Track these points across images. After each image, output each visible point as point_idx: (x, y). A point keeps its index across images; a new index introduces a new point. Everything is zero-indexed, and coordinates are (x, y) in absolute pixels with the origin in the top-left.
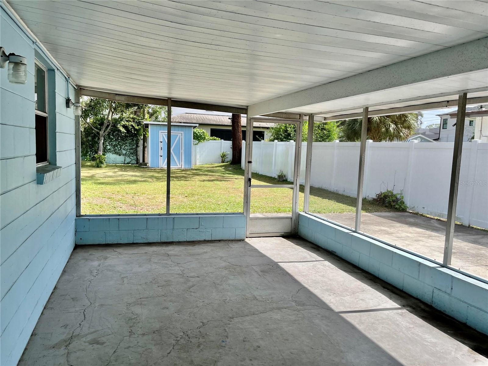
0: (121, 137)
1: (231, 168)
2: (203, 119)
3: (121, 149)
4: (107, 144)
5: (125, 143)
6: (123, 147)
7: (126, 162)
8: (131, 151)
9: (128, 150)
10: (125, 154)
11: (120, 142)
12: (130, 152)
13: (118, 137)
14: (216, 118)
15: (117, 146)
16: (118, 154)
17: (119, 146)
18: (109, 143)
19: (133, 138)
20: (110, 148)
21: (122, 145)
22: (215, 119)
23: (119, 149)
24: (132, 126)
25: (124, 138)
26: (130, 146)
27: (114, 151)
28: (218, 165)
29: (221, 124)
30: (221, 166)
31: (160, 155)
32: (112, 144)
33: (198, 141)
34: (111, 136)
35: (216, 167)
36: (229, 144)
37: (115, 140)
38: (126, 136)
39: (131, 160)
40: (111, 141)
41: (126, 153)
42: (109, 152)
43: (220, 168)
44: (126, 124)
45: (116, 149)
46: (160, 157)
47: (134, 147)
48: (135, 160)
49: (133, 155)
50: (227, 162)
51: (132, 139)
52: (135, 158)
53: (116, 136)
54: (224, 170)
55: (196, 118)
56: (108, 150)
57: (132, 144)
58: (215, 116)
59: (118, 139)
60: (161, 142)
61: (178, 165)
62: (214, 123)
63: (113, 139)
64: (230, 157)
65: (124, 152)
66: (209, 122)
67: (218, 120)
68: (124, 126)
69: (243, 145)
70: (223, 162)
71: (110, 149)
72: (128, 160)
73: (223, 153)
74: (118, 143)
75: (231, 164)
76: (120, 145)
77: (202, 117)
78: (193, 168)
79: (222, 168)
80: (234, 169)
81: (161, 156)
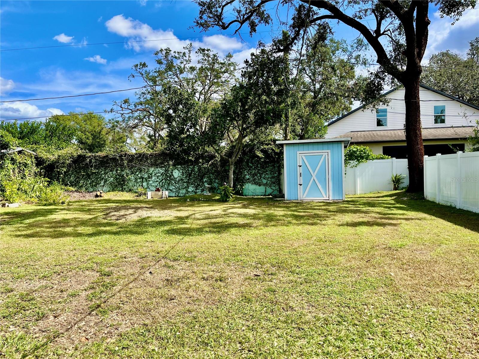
0: (260, 164)
1: (406, 198)
2: (373, 136)
3: (261, 178)
4: (246, 173)
5: (265, 170)
6: (264, 175)
7: (267, 194)
8: (273, 180)
9: (269, 179)
10: (266, 184)
11: (259, 170)
12: (271, 181)
13: (257, 165)
14: (391, 133)
15: (256, 175)
16: (257, 184)
17: (259, 175)
18: (248, 172)
19: (274, 164)
20: (248, 177)
21: (262, 174)
22: (390, 135)
23: (259, 178)
24: (272, 150)
25: (264, 165)
26: (271, 174)
27: (254, 181)
28: (387, 194)
29: (396, 139)
30: (390, 196)
31: (299, 183)
32: (251, 173)
33: (357, 162)
34: (250, 164)
35: (383, 197)
36: (404, 162)
37: (254, 168)
38: (265, 162)
39: (272, 191)
40: (250, 170)
41: (267, 182)
42: (248, 182)
43: (389, 198)
44: (265, 148)
45: (255, 179)
46: (299, 186)
47: (276, 175)
48: (278, 191)
49: (274, 185)
50: (402, 189)
51: (273, 166)
52: (277, 187)
53: (255, 163)
54: (393, 202)
55: (364, 135)
56: (247, 180)
57: (273, 171)
58: (389, 131)
59: (257, 166)
60: (300, 166)
61: (324, 196)
62: (388, 139)
63: (252, 167)
64: (406, 182)
65: (265, 181)
66: (380, 139)
67: (394, 136)
68: (263, 151)
69: (425, 162)
70: (395, 189)
71: (249, 179)
72: (269, 191)
73: (396, 176)
74: (258, 172)
75: (406, 192)
76: (260, 173)
77: (372, 134)
78: (346, 199)
79: (393, 198)
80: (412, 199)
81: (301, 185)
